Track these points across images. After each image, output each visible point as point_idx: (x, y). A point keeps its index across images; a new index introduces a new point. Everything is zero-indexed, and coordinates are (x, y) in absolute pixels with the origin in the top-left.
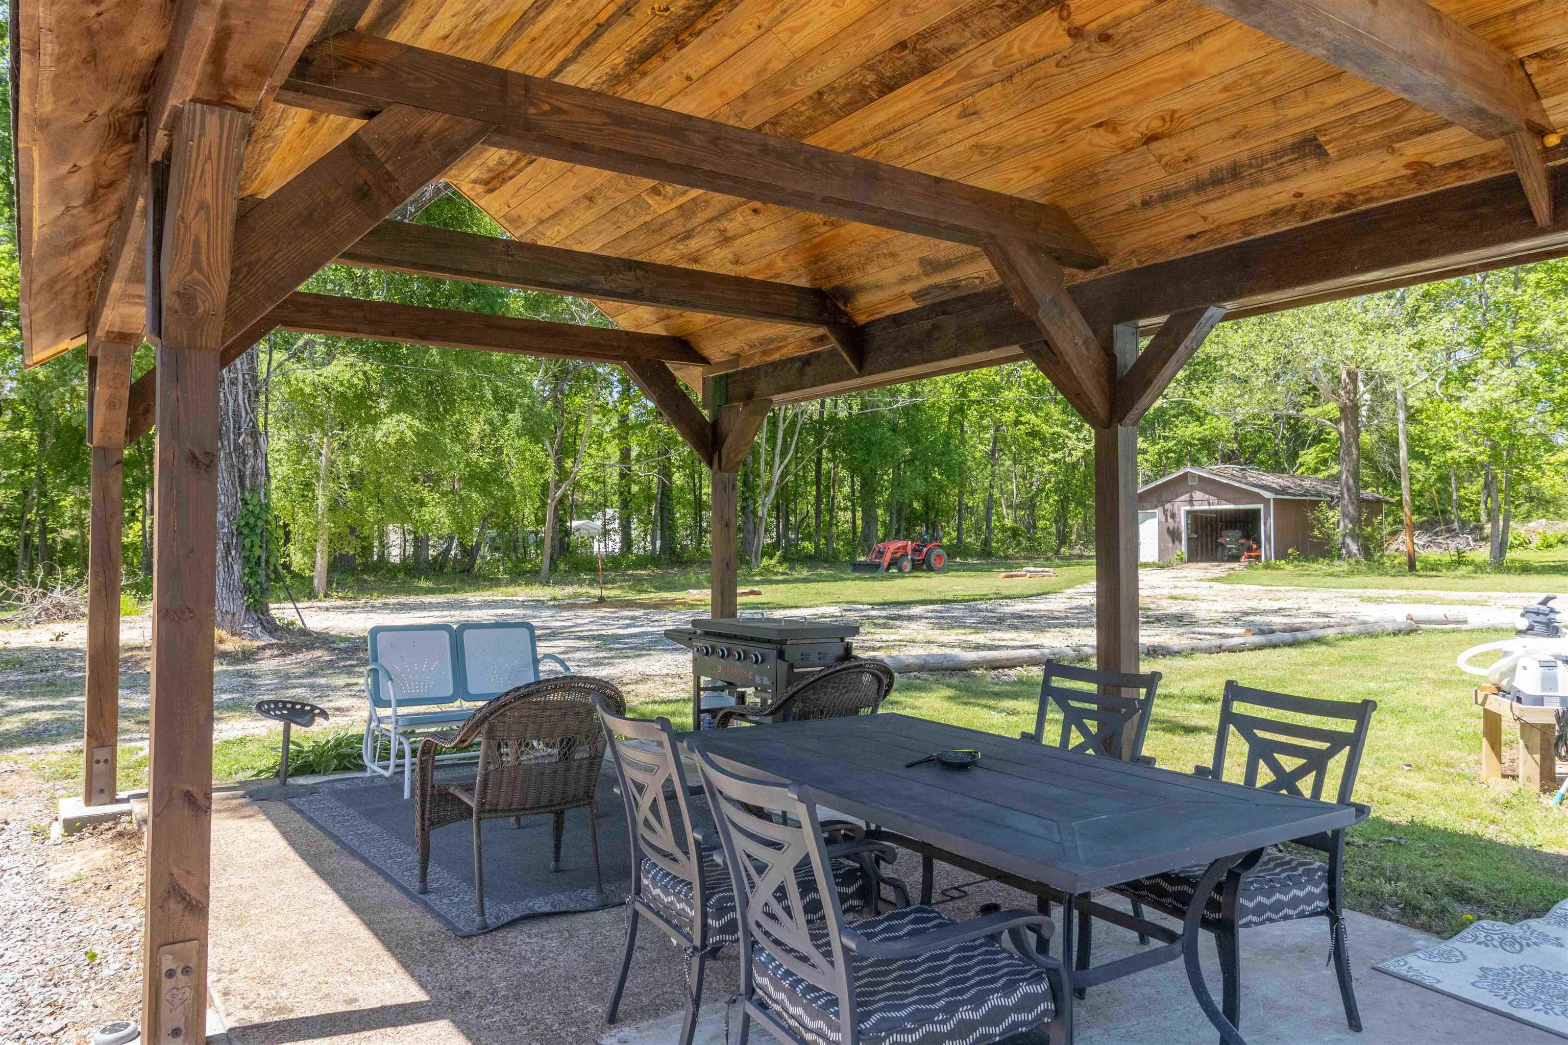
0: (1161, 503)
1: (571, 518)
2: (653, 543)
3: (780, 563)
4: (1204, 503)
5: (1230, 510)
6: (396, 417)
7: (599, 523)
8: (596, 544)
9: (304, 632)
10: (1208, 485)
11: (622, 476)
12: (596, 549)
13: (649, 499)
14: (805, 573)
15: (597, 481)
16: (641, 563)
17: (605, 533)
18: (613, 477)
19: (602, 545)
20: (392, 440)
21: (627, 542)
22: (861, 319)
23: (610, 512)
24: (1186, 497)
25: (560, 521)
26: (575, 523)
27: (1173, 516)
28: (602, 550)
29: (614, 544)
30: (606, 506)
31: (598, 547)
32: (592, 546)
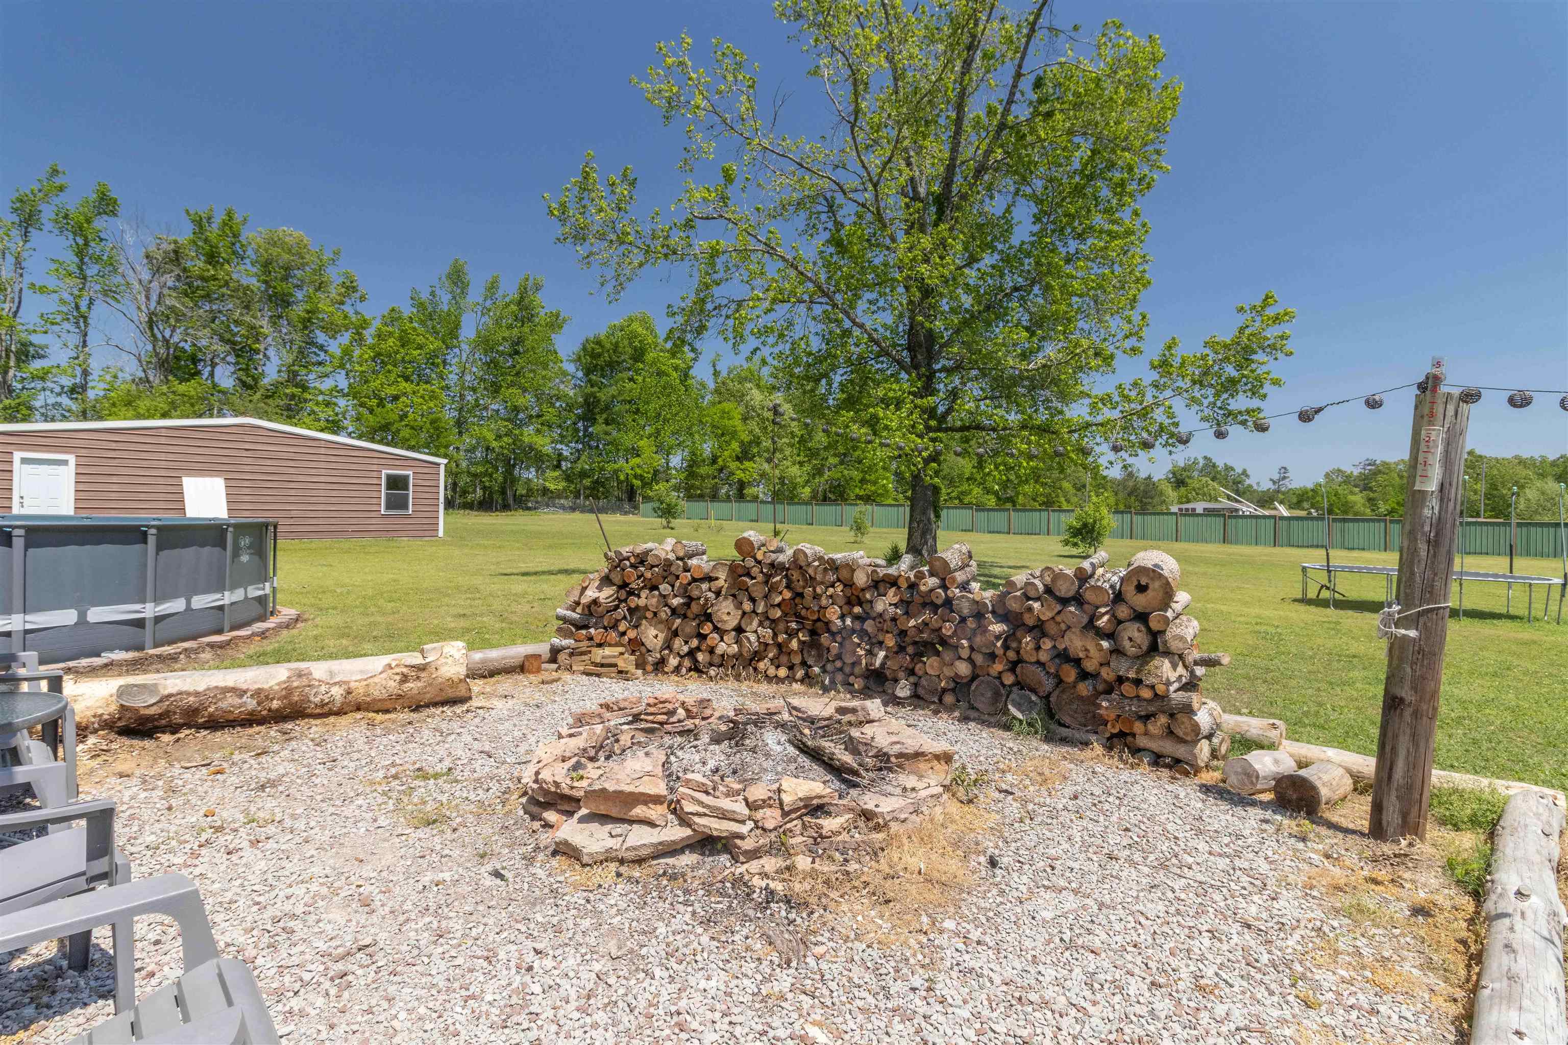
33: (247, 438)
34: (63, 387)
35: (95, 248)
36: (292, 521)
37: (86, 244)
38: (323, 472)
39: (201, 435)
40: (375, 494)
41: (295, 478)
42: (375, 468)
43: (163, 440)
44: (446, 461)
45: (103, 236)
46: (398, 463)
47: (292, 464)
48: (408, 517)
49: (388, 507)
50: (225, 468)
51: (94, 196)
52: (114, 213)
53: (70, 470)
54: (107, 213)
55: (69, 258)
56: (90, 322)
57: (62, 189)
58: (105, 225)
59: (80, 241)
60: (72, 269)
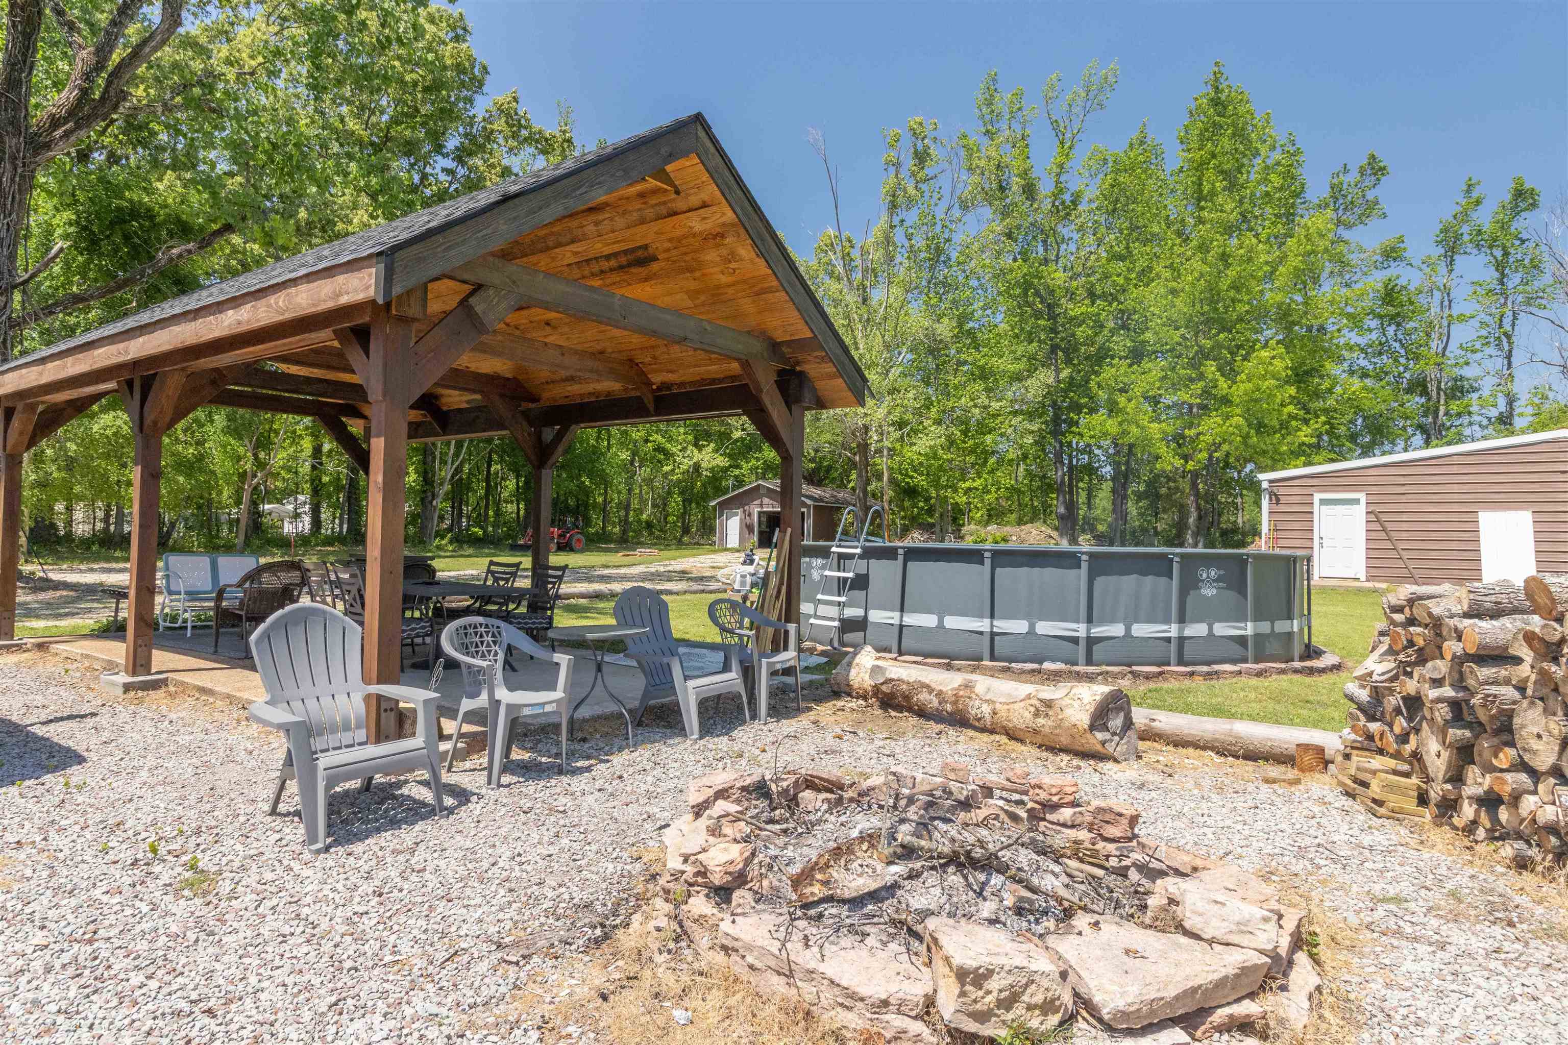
0: (742, 505)
1: (263, 502)
2: (341, 525)
3: (451, 542)
4: (770, 507)
6: (112, 414)
7: (290, 507)
8: (286, 525)
9: (47, 580)
11: (314, 468)
12: (286, 530)
13: (339, 488)
14: (470, 551)
15: (289, 470)
16: (329, 541)
18: (306, 468)
19: (293, 526)
20: (109, 432)
21: (316, 523)
22: (445, 408)
23: (301, 498)
24: (758, 502)
25: (255, 504)
26: (267, 507)
27: (749, 515)
28: (293, 531)
29: (305, 524)
30: (297, 493)
31: (288, 528)
32: (282, 527)
34: (1489, 419)
35: (1516, 253)
37: (1506, 254)
39: (1494, 459)
43: (1455, 469)
45: (1524, 236)
51: (1510, 197)
52: (1534, 205)
53: (1361, 509)
54: (1526, 209)
55: (1490, 275)
56: (1514, 339)
57: (1478, 202)
58: (1526, 223)
59: (1498, 253)
60: (1492, 286)
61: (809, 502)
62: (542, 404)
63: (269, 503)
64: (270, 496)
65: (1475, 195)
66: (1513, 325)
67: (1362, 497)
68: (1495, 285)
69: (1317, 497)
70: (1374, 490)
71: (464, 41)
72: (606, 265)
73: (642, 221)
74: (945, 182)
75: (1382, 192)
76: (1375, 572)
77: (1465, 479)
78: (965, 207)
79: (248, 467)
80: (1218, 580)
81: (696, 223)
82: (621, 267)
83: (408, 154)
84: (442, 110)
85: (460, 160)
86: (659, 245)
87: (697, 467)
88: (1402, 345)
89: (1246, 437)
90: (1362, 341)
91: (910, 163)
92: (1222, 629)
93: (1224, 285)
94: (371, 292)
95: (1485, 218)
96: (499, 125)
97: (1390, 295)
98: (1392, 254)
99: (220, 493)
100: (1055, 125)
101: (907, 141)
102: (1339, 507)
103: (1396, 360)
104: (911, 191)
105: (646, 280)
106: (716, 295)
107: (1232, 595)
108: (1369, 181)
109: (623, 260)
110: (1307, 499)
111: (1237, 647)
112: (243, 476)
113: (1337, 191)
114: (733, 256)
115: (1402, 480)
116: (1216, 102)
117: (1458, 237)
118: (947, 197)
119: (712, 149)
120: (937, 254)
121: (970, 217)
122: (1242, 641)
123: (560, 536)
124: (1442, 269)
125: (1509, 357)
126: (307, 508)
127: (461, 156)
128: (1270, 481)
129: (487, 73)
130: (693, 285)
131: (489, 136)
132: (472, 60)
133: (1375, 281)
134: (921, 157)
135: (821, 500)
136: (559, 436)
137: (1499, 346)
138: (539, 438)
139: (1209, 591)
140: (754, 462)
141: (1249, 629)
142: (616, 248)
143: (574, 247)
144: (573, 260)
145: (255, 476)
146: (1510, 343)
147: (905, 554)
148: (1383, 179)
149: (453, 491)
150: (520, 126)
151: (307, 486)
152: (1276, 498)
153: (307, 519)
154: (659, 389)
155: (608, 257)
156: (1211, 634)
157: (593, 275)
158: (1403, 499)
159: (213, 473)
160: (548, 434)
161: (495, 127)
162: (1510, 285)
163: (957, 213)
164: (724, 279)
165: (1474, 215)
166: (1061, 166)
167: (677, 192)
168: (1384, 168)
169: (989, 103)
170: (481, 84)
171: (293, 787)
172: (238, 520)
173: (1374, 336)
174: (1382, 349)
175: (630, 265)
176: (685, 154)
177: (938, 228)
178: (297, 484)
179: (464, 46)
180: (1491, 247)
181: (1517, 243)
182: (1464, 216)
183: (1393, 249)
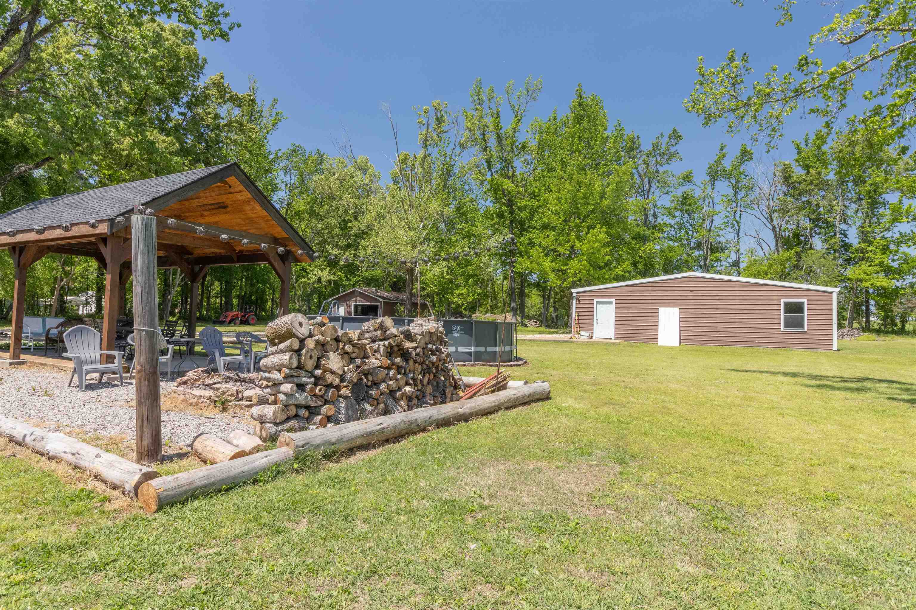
0: (345, 301)
1: (67, 295)
4: (360, 302)
5: (368, 305)
7: (84, 298)
8: (81, 308)
10: (362, 295)
12: (81, 312)
15: (83, 277)
17: (87, 303)
18: (93, 276)
19: (85, 309)
21: (99, 307)
23: (90, 293)
24: (354, 299)
25: (61, 296)
26: (69, 298)
27: (350, 306)
28: (85, 312)
29: (92, 308)
30: (88, 290)
31: (82, 311)
32: (78, 310)
33: (691, 284)
36: (718, 334)
37: (737, 182)
38: (737, 302)
39: (667, 285)
40: (776, 317)
41: (719, 307)
42: (775, 298)
43: (650, 289)
44: (838, 290)
45: (747, 173)
46: (794, 293)
47: (717, 298)
48: (805, 333)
49: (787, 325)
50: (679, 302)
51: (739, 155)
52: (751, 158)
53: (613, 306)
54: (747, 160)
55: (730, 192)
56: (741, 224)
57: (724, 156)
58: (747, 167)
59: (733, 181)
60: (730, 197)
61: (381, 300)
62: (194, 256)
63: (71, 295)
64: (71, 291)
65: (724, 151)
66: (740, 217)
67: (613, 300)
68: (731, 196)
69: (596, 300)
70: (618, 297)
71: (193, 44)
72: (210, 207)
73: (221, 194)
74: (451, 135)
75: (680, 148)
76: (618, 335)
77: (654, 293)
78: (463, 147)
79: (58, 275)
80: (461, 330)
81: (239, 197)
82: (216, 209)
83: (159, 104)
84: (178, 82)
85: (189, 108)
86: (228, 202)
87: (319, 280)
88: (691, 225)
89: (588, 271)
90: (672, 222)
91: (434, 125)
92: (461, 349)
93: (580, 195)
94: (106, 231)
95: (728, 164)
96: (213, 91)
97: (685, 199)
98: (687, 179)
99: (42, 289)
100: (513, 108)
101: (432, 112)
102: (605, 305)
103: (686, 232)
104: (435, 137)
105: (226, 213)
106: (251, 221)
107: (466, 336)
108: (674, 142)
109: (216, 206)
110: (591, 301)
111: (468, 356)
112: (56, 279)
113: (656, 146)
114: (253, 209)
115: (629, 293)
116: (580, 104)
117: (716, 172)
118: (453, 142)
119: (241, 173)
120: (447, 173)
121: (465, 153)
122: (470, 354)
123: (242, 316)
124: (709, 188)
125: (738, 233)
126: (94, 299)
127: (189, 106)
128: (577, 293)
129: (206, 63)
130: (244, 217)
131: (207, 97)
132: (197, 56)
133: (679, 192)
134: (439, 121)
135: (388, 299)
136: (201, 269)
137: (733, 226)
138: (193, 270)
139: (457, 335)
140: (357, 277)
141: (473, 349)
142: (213, 202)
143: (197, 200)
144: (198, 204)
145: (62, 280)
146: (739, 227)
147: (343, 320)
148: (680, 141)
149: (182, 290)
150: (225, 92)
151: (94, 286)
152: (579, 301)
153: (94, 305)
154: (239, 252)
155: (211, 205)
156: (457, 351)
157: (206, 210)
158: (630, 302)
159: (38, 278)
160: (197, 268)
161: (211, 92)
162: (739, 197)
163: (458, 150)
164: (253, 216)
165: (723, 162)
166: (515, 129)
167: (230, 187)
168: (680, 136)
169: (478, 94)
170: (202, 68)
171: (76, 377)
172: (51, 305)
173: (678, 219)
174: (681, 226)
175: (219, 208)
176: (231, 176)
177: (448, 159)
178: (88, 285)
179: (192, 47)
180: (729, 178)
181: (744, 177)
182: (718, 162)
183: (687, 176)
